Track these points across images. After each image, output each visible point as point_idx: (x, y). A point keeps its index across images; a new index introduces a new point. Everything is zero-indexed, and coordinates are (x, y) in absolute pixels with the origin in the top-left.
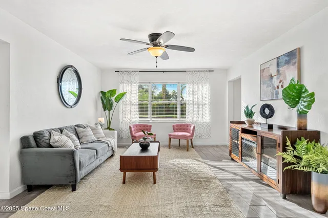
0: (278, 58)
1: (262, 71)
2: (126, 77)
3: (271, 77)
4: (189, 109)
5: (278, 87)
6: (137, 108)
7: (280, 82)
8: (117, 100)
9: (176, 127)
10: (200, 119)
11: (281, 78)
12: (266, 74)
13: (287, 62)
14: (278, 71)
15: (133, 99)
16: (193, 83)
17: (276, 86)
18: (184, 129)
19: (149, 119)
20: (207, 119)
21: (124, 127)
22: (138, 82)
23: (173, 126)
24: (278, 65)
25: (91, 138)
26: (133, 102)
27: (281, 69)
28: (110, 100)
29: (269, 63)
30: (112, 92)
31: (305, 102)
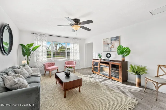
0: (111, 38)
1: (104, 42)
2: (39, 37)
3: (108, 44)
4: (71, 54)
5: (111, 48)
6: (46, 54)
7: (112, 46)
8: (34, 49)
9: (67, 63)
10: (76, 59)
11: (113, 45)
12: (106, 43)
13: (115, 40)
14: (111, 42)
15: (43, 49)
16: (73, 43)
17: (110, 47)
18: (70, 63)
19: (52, 59)
20: (78, 58)
21: (38, 65)
22: (46, 40)
23: (65, 62)
24: (111, 40)
25: (27, 75)
26: (43, 51)
27: (113, 42)
28: (29, 50)
29: (107, 39)
30: (30, 45)
31: (127, 53)
